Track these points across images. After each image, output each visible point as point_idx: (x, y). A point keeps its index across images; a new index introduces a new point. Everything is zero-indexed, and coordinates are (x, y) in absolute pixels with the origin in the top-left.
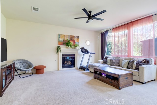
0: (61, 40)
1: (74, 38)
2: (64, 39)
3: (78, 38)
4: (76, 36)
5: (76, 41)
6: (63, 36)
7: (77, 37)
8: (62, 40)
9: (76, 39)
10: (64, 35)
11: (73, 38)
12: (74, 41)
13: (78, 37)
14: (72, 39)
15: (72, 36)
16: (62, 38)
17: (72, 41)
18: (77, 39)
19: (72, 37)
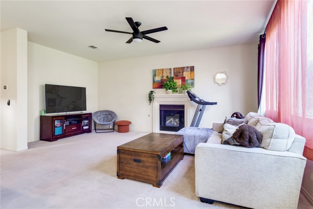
0: (158, 79)
1: (183, 72)
2: (163, 77)
3: (191, 71)
4: (187, 67)
5: (186, 78)
6: (161, 72)
7: (189, 69)
8: (160, 79)
9: (186, 74)
10: (163, 70)
11: (180, 72)
12: (183, 79)
13: (192, 69)
14: (178, 74)
15: (178, 68)
16: (159, 75)
17: (179, 79)
18: (189, 72)
19: (178, 70)
